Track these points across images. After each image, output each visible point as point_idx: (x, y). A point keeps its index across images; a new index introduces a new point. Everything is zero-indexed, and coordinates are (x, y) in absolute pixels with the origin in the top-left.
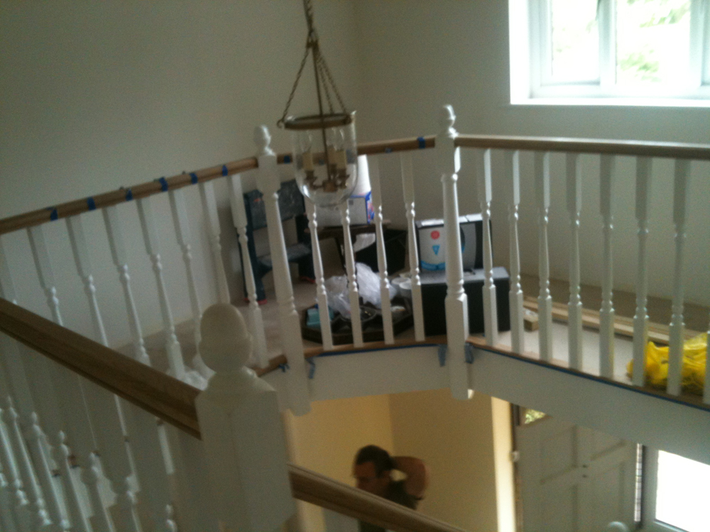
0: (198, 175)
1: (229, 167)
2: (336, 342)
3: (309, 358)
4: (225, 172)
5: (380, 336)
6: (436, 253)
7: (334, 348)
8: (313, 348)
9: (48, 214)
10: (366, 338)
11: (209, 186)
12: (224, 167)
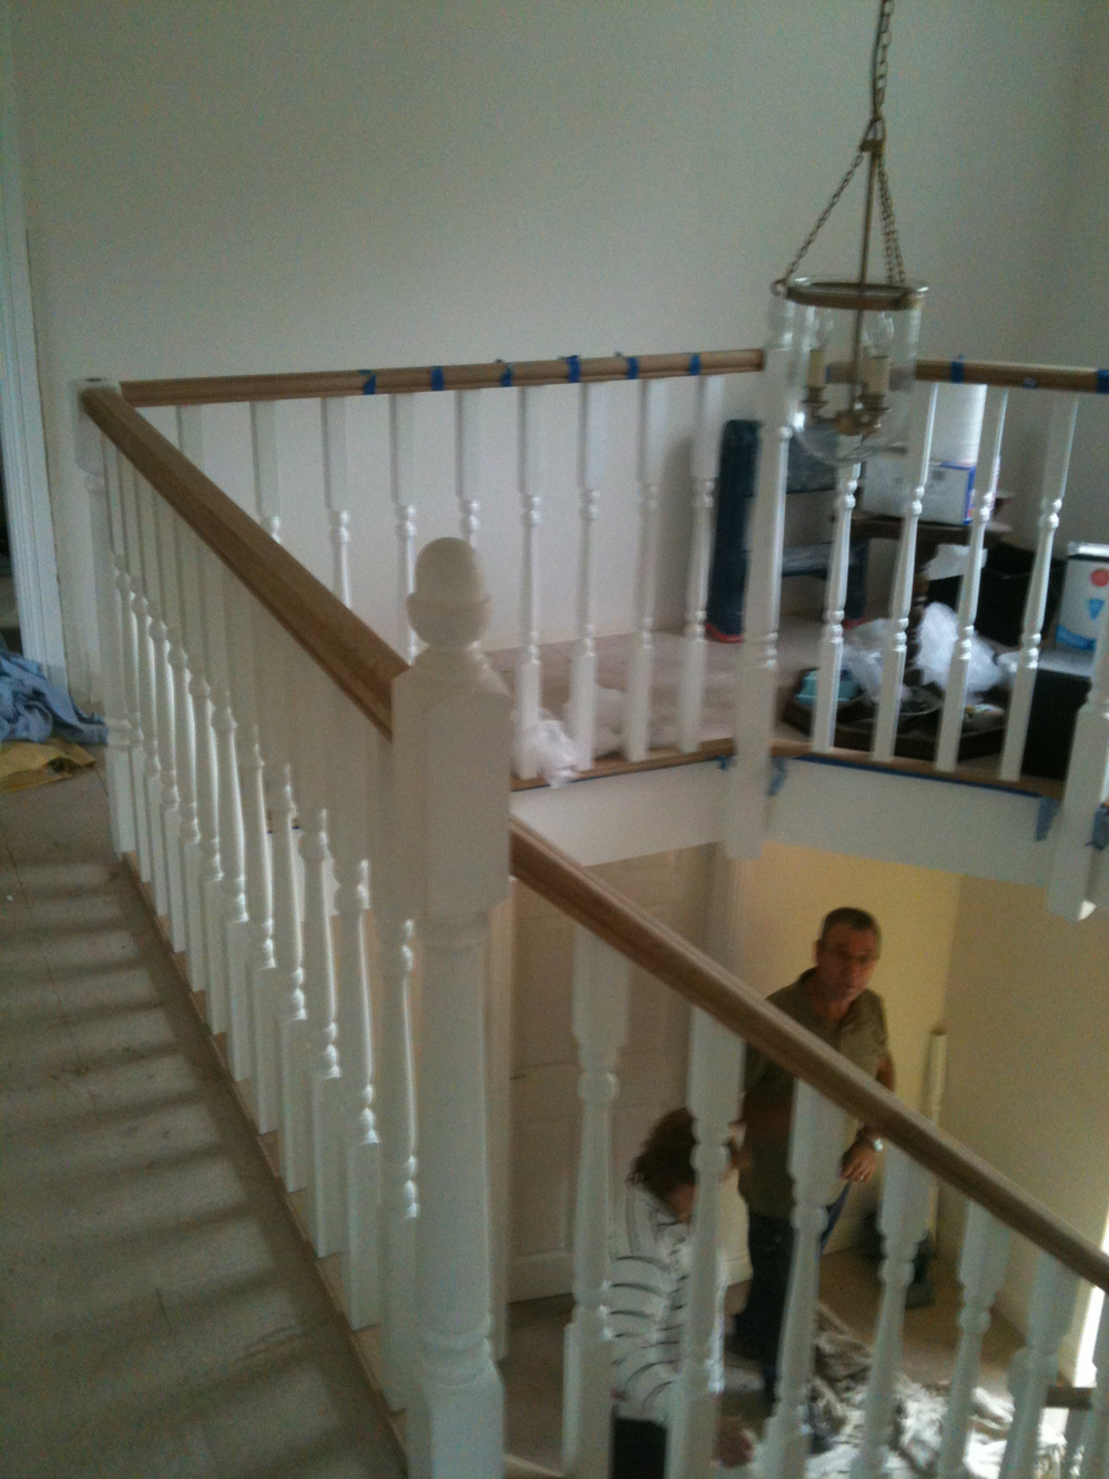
0: (643, 364)
1: (704, 359)
2: (839, 741)
3: (779, 756)
4: (695, 367)
5: (927, 751)
6: (1095, 614)
7: (830, 750)
8: (791, 741)
9: (361, 381)
10: (901, 748)
11: (660, 388)
12: (696, 357)
